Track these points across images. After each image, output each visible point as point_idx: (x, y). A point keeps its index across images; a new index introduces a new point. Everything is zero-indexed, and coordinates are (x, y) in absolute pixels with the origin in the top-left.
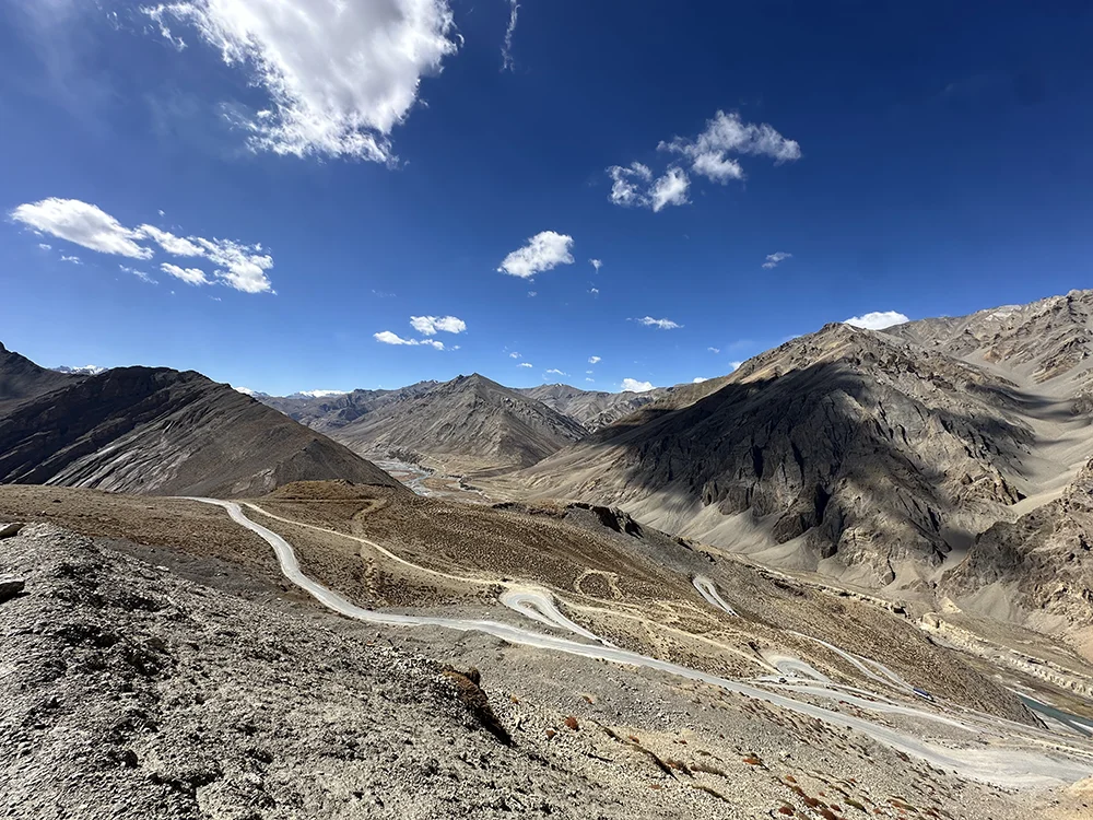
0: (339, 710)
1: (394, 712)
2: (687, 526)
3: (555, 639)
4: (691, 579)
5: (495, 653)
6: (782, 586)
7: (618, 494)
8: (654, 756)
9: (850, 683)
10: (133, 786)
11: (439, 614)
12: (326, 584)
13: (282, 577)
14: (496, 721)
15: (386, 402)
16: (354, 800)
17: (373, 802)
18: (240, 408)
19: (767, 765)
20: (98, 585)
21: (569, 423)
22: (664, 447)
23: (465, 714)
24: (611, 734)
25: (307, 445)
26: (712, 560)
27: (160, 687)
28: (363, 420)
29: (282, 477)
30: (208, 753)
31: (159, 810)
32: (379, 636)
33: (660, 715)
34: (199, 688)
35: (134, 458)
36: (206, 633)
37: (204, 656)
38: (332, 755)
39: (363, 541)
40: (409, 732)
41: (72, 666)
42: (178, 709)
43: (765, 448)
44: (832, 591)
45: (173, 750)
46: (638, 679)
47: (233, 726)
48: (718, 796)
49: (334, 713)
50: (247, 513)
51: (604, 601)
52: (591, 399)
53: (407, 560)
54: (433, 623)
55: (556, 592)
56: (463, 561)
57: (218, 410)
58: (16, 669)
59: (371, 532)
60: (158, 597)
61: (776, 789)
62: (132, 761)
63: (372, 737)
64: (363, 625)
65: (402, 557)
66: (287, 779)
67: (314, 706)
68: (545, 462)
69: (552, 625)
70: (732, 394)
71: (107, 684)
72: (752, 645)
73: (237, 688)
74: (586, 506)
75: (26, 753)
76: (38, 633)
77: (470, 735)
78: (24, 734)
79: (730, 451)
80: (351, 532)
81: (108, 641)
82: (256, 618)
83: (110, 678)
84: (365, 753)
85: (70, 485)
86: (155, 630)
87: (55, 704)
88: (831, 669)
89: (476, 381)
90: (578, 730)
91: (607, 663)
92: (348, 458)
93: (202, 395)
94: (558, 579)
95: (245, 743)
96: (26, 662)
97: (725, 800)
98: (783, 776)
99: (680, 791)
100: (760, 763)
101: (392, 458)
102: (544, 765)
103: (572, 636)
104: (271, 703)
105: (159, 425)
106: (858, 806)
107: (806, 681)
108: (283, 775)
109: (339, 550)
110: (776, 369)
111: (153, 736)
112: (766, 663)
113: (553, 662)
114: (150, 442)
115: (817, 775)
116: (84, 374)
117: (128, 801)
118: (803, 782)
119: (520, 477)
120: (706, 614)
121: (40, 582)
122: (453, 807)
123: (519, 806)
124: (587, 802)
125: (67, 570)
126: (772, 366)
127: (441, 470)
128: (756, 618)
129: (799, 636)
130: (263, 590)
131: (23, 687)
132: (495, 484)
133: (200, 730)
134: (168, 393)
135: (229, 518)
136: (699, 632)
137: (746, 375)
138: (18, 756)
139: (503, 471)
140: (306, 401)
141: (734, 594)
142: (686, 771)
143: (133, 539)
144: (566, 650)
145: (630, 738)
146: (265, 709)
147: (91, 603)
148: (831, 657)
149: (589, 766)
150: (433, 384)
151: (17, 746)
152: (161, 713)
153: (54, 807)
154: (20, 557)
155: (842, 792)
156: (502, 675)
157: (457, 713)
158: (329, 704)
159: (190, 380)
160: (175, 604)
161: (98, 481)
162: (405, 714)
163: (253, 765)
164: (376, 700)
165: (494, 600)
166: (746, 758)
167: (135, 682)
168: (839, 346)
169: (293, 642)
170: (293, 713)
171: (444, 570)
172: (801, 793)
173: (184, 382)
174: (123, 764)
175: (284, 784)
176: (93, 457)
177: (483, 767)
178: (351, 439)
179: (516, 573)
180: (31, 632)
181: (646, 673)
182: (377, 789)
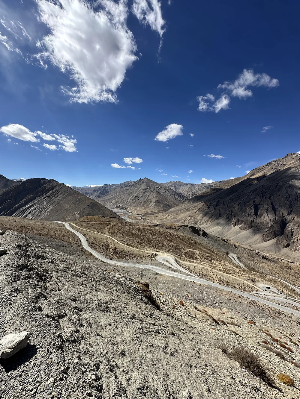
0: (103, 295)
1: (120, 296)
2: (226, 234)
3: (175, 273)
4: (227, 254)
5: (154, 277)
6: (265, 258)
7: (199, 222)
8: (213, 317)
9: (293, 297)
10: (41, 318)
11: (134, 262)
12: (97, 251)
13: (83, 248)
14: (155, 301)
15: (115, 189)
16: (108, 326)
17: (114, 327)
18: (68, 191)
19: (257, 325)
20: (28, 251)
21: (180, 195)
22: (217, 204)
23: (144, 299)
24: (196, 308)
25: (89, 204)
26: (236, 247)
27: (47, 285)
28: (108, 195)
29: (82, 215)
30: (63, 307)
31: (49, 326)
32: (114, 269)
33: (215, 303)
34: (59, 286)
35: (36, 208)
36: (60, 267)
37: (60, 275)
38: (101, 310)
39: (108, 236)
40: (125, 304)
41: (22, 277)
42: (53, 292)
43: (259, 204)
44: (287, 261)
45: (52, 306)
46: (207, 289)
47: (70, 299)
48: (238, 334)
49: (101, 296)
50: (71, 226)
51: (194, 261)
52: (189, 186)
53: (123, 243)
54: (133, 265)
55: (176, 256)
56: (142, 244)
57: (61, 192)
58: (6, 277)
59: (111, 234)
60: (45, 255)
61: (261, 334)
62: (40, 309)
63: (113, 305)
64: (109, 265)
65: (121, 242)
66: (87, 318)
67: (94, 293)
68: (171, 210)
69: (174, 268)
70: (246, 183)
71: (32, 283)
72: (252, 280)
73: (70, 286)
74: (187, 226)
75: (10, 304)
76: (12, 266)
77: (146, 306)
78: (10, 298)
79: (244, 206)
80: (104, 233)
81: (31, 269)
82: (75, 263)
83: (33, 281)
84: (111, 310)
85: (19, 217)
86: (45, 266)
87: (17, 289)
88: (285, 291)
89: (146, 180)
90: (184, 306)
91: (195, 283)
92: (103, 208)
93: (56, 187)
94: (177, 252)
95: (73, 305)
96: (9, 275)
97: (240, 336)
98: (263, 330)
99: (223, 331)
100: (254, 323)
101: (117, 208)
102: (172, 318)
103: (182, 272)
104: (81, 292)
105: (43, 197)
106: (295, 344)
107: (275, 295)
108: (85, 316)
109: (101, 239)
110: (265, 173)
111: (46, 301)
112: (258, 287)
113: (175, 282)
114: (41, 203)
115: (278, 330)
116: (20, 181)
117: (40, 323)
118: (272, 332)
119: (162, 215)
120: (234, 267)
121: (11, 250)
122: (141, 331)
123: (164, 332)
124: (188, 332)
125: (19, 246)
126: (263, 172)
127: (134, 212)
128: (254, 270)
129: (272, 278)
130: (77, 252)
131: (9, 283)
132: (153, 217)
133: (60, 300)
134: (45, 187)
135: (66, 228)
136: (231, 274)
137: (252, 176)
138: (8, 305)
139: (156, 213)
140: (88, 189)
141: (245, 260)
142: (225, 324)
143: (38, 234)
144: (179, 277)
145: (204, 310)
146: (79, 294)
147: (26, 257)
148: (285, 286)
149: (188, 319)
150: (131, 182)
151: (8, 302)
152: (48, 293)
153: (19, 322)
154: (6, 241)
155: (288, 338)
156: (156, 284)
157: (141, 298)
158: (99, 293)
159: (52, 182)
160: (51, 258)
161: (26, 215)
162: (124, 297)
163: (76, 312)
164: (114, 292)
165: (153, 258)
166: (249, 321)
167: (40, 283)
168: (293, 163)
169: (87, 271)
170: (88, 295)
171: (136, 247)
172: (271, 336)
173: (50, 183)
174: (38, 310)
175: (86, 319)
176: (24, 208)
177: (151, 318)
178: (104, 202)
179: (161, 249)
180: (10, 266)
181: (209, 287)
182: (116, 323)
